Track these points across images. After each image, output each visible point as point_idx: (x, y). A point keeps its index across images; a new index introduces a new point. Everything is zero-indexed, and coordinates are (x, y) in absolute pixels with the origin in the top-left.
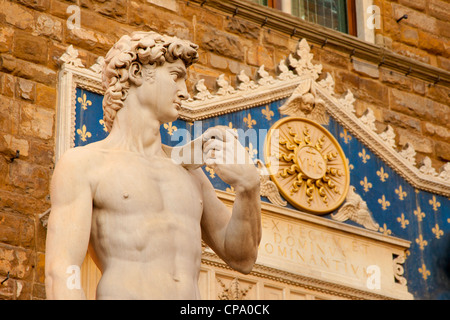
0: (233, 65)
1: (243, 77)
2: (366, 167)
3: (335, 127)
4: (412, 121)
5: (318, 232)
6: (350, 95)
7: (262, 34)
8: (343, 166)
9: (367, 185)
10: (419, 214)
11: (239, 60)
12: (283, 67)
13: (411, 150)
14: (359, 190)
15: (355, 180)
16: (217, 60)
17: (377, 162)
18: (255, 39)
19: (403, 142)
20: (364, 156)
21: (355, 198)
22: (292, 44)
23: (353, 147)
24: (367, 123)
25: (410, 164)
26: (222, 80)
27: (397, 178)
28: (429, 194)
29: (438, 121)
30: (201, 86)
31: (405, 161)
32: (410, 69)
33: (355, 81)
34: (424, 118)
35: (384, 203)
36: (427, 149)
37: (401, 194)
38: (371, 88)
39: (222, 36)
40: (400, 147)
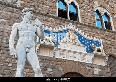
0: (61, 26)
1: (63, 27)
2: (80, 37)
3: (76, 33)
4: (87, 32)
5: (73, 45)
6: (78, 29)
7: (65, 22)
8: (77, 37)
9: (80, 39)
10: (88, 43)
11: (62, 25)
12: (68, 25)
13: (86, 35)
14: (79, 40)
15: (79, 39)
16: (59, 25)
17: (82, 37)
18: (64, 23)
19: (85, 34)
20: (80, 36)
21: (79, 41)
22: (69, 23)
23: (78, 35)
24: (80, 32)
25: (86, 37)
26: (60, 27)
27: (85, 38)
28: (89, 40)
29: (90, 31)
30: (57, 28)
31: (86, 36)
32: (86, 25)
33: (79, 27)
34: (88, 31)
35: (83, 41)
36: (89, 35)
37: (85, 40)
38: (81, 28)
39: (60, 22)
40: (85, 35)
